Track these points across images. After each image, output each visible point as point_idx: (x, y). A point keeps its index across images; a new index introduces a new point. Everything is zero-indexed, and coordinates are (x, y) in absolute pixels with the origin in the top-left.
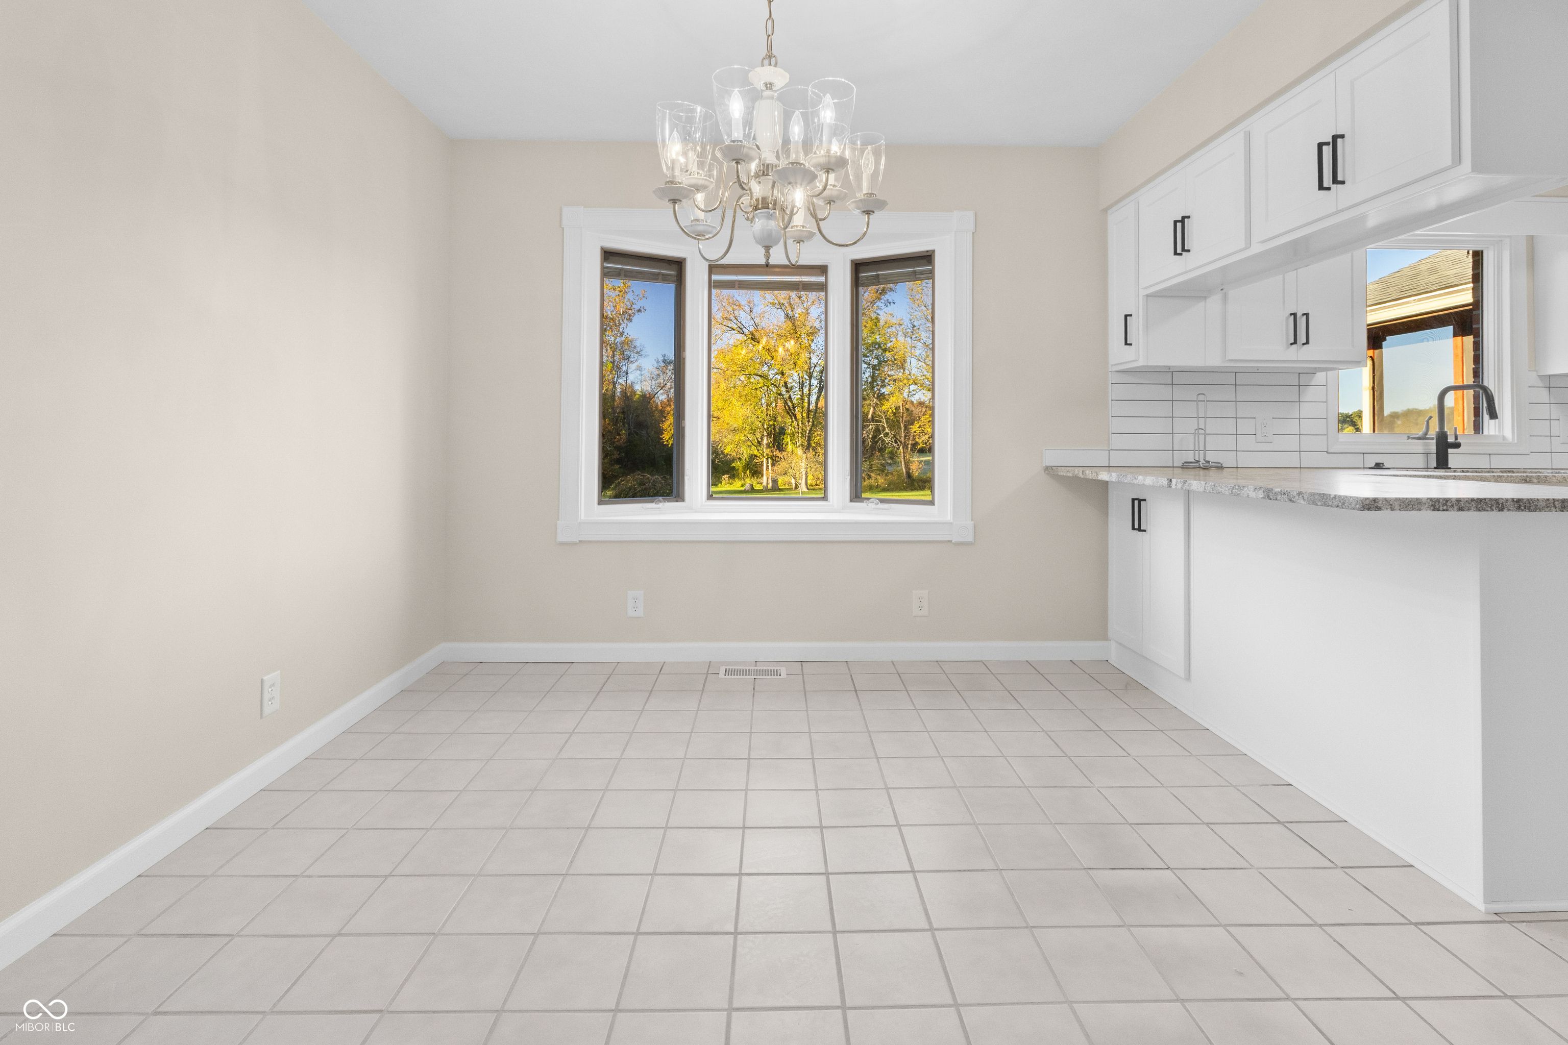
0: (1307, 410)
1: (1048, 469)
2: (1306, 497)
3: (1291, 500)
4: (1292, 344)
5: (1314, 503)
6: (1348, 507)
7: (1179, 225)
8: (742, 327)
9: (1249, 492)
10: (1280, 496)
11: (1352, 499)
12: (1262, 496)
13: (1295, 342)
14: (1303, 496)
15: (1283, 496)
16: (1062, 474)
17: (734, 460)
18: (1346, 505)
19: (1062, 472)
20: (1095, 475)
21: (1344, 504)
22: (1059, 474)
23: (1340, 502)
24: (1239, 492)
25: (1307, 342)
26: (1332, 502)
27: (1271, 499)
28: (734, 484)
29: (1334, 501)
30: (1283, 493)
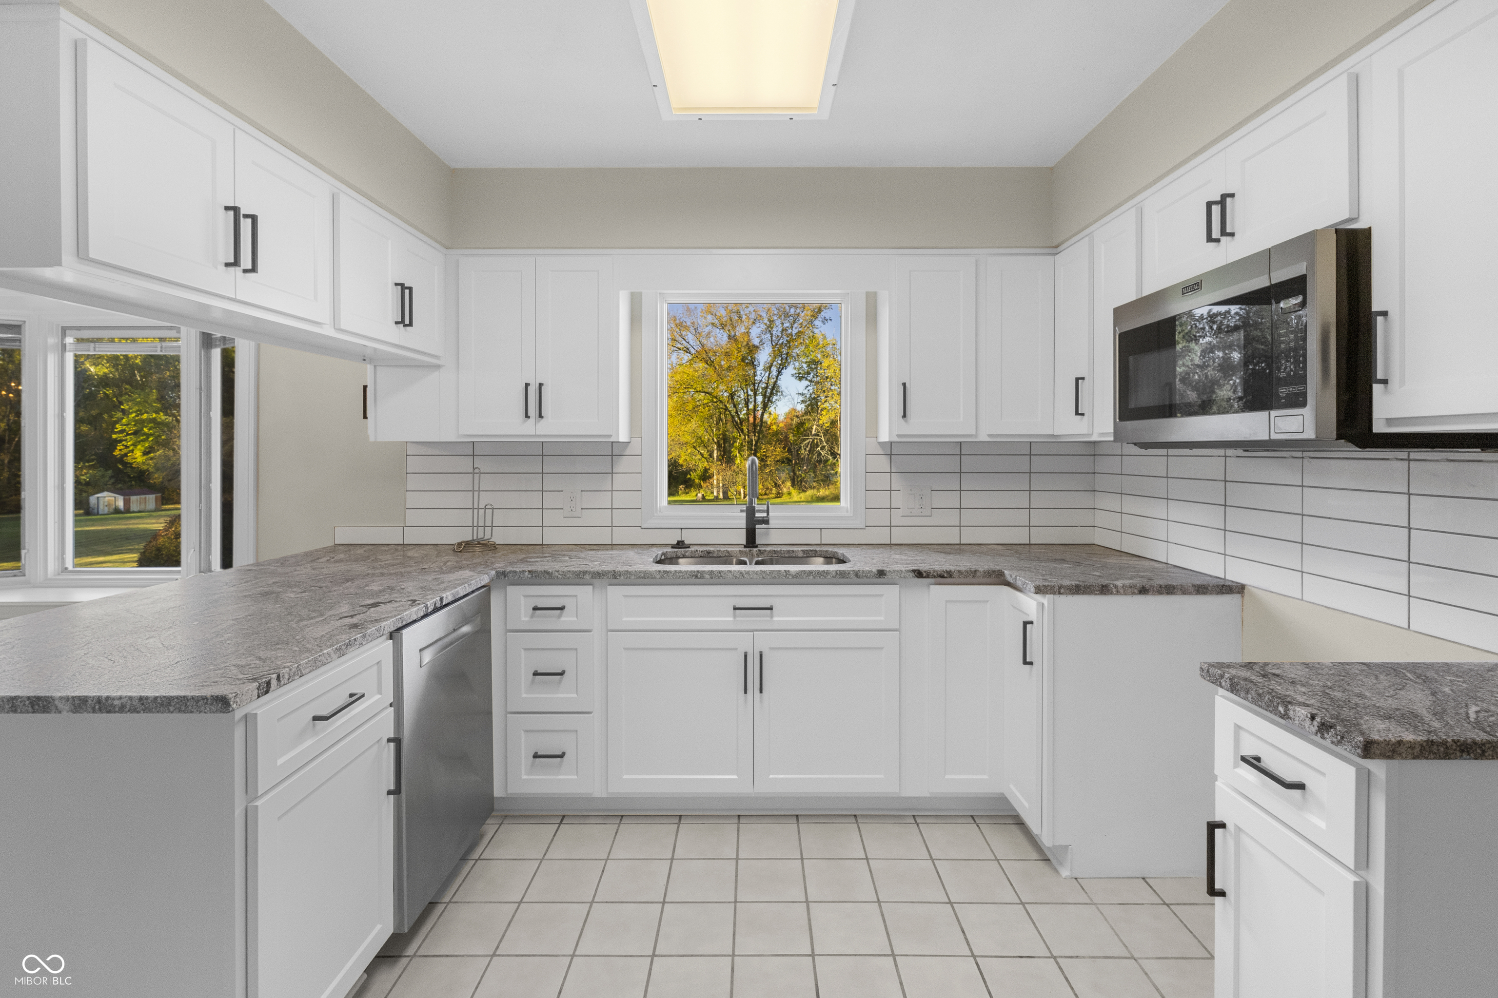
0: (619, 481)
4: (528, 417)
8: (689, 346)
17: (688, 472)
25: (542, 416)
28: (690, 494)
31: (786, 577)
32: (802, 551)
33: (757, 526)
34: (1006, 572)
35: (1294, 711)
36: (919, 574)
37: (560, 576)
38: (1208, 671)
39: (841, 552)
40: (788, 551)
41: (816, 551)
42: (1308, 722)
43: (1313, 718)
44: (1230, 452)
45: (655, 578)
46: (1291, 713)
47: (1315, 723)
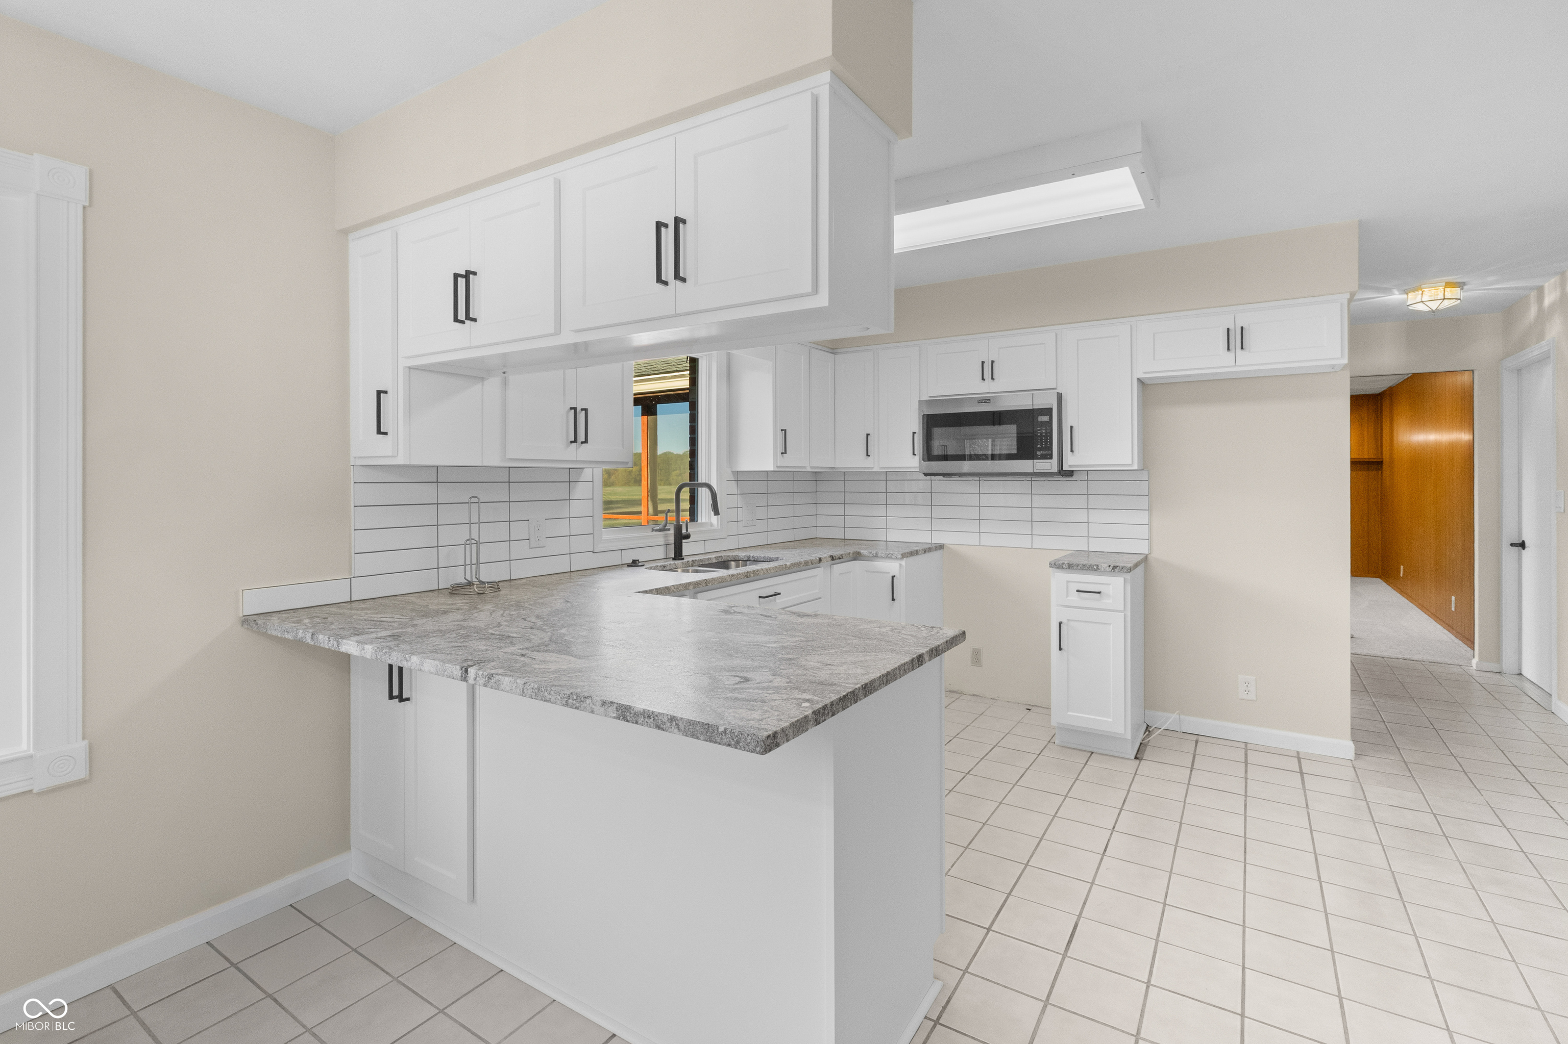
1: (248, 621)
2: (682, 727)
3: (658, 727)
4: (572, 442)
5: (694, 735)
6: (744, 748)
7: (462, 282)
9: (593, 707)
10: (642, 719)
11: (750, 738)
12: (615, 715)
13: (575, 441)
14: (677, 724)
15: (646, 719)
16: (274, 633)
18: (741, 744)
19: (275, 628)
20: (335, 643)
21: (738, 742)
22: (269, 632)
23: (733, 739)
24: (578, 705)
25: (586, 441)
26: (721, 739)
27: (628, 721)
29: (724, 737)
30: (646, 716)
31: (785, 569)
32: (715, 557)
33: (683, 541)
34: (862, 551)
35: (1101, 566)
36: (833, 558)
37: (675, 590)
38: (1055, 564)
39: (744, 555)
40: (708, 559)
41: (722, 556)
42: (1108, 568)
43: (1110, 566)
44: (933, 478)
45: (727, 581)
46: (1100, 567)
47: (1111, 567)
